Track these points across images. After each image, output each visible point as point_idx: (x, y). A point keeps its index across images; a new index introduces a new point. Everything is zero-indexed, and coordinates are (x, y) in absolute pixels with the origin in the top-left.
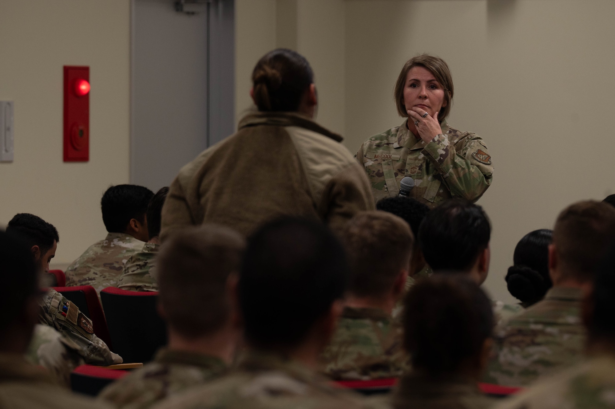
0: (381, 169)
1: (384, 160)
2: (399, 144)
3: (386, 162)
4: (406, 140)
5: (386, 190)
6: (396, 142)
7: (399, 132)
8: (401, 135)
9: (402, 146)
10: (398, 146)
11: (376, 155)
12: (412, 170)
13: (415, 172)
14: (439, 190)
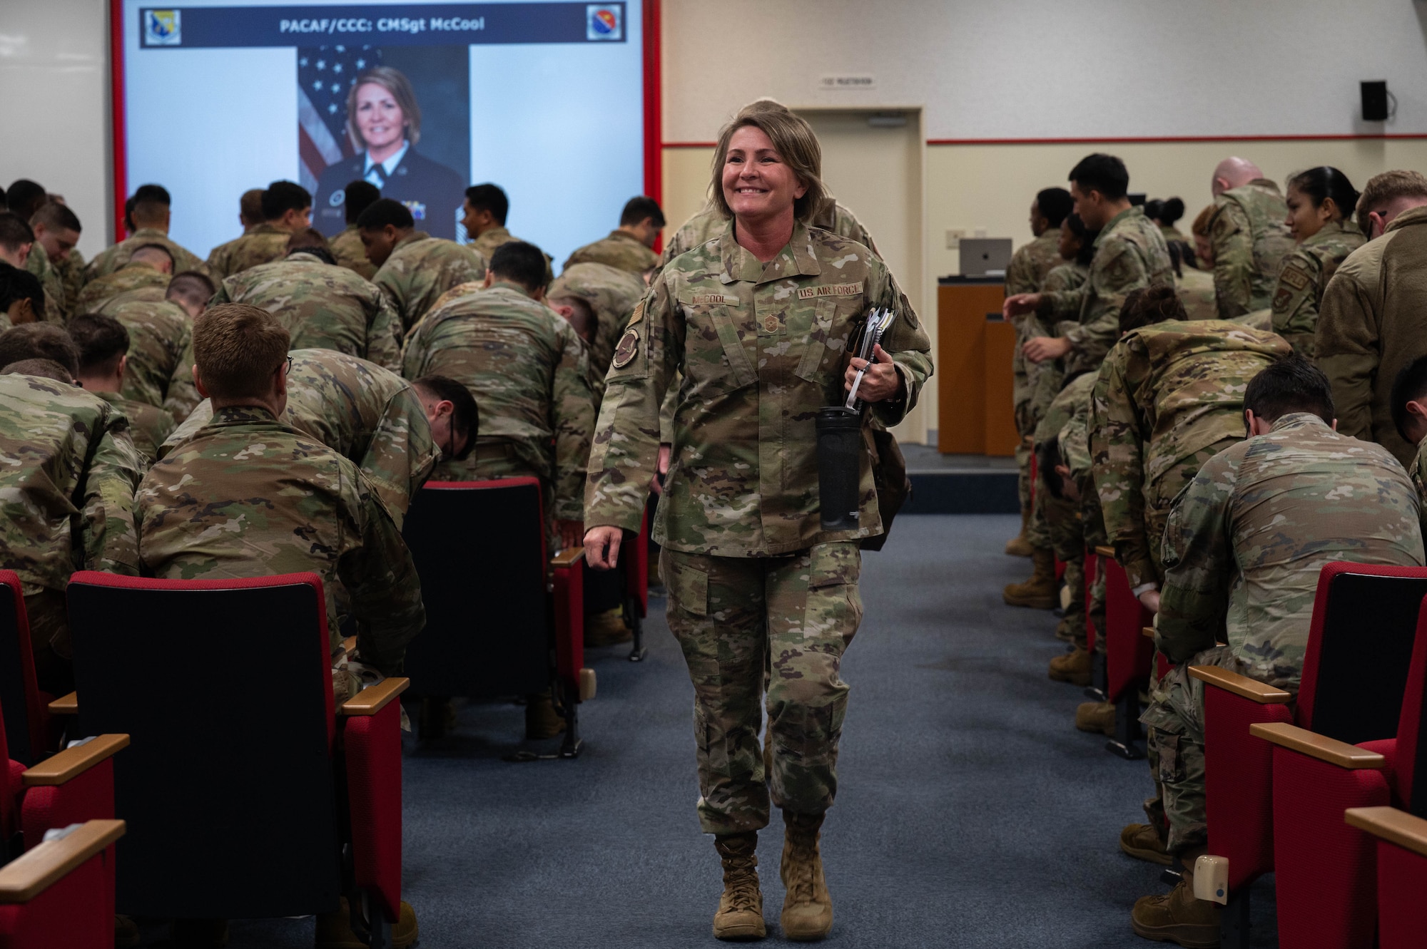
0: (710, 325)
1: (712, 307)
2: (730, 275)
3: (717, 309)
4: (741, 267)
5: (725, 364)
6: (723, 272)
7: (722, 252)
8: (728, 256)
9: (738, 278)
10: (730, 280)
11: (694, 298)
12: (768, 323)
13: (776, 327)
14: (822, 361)
